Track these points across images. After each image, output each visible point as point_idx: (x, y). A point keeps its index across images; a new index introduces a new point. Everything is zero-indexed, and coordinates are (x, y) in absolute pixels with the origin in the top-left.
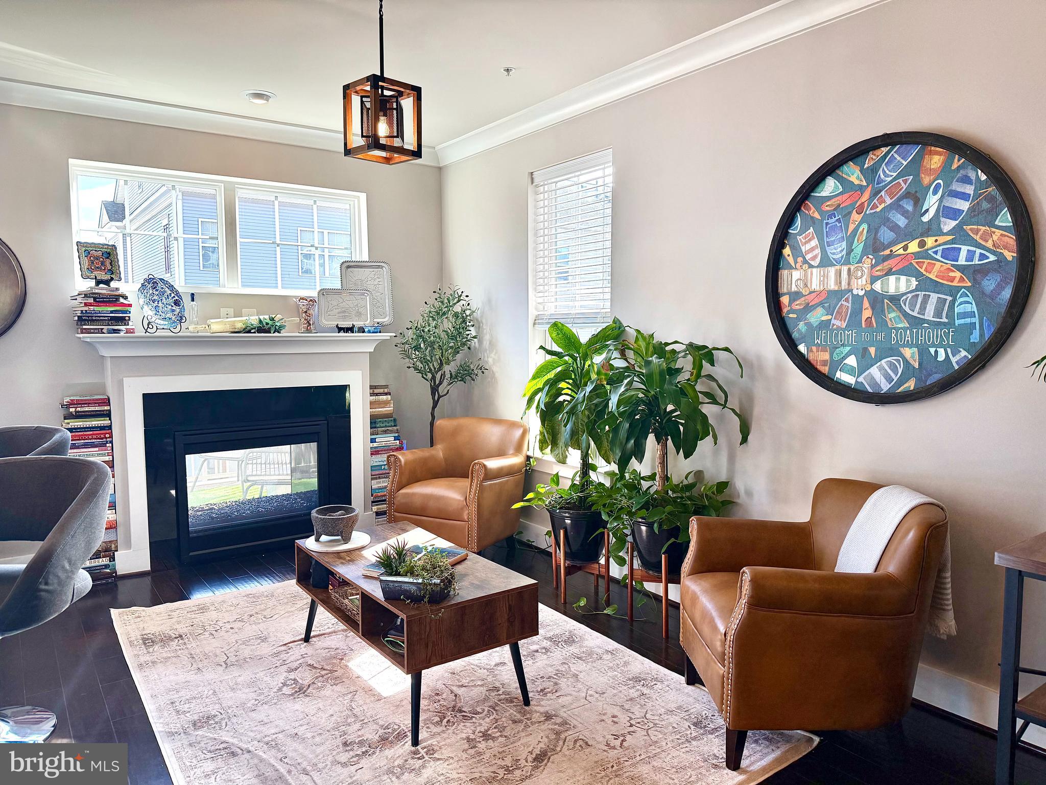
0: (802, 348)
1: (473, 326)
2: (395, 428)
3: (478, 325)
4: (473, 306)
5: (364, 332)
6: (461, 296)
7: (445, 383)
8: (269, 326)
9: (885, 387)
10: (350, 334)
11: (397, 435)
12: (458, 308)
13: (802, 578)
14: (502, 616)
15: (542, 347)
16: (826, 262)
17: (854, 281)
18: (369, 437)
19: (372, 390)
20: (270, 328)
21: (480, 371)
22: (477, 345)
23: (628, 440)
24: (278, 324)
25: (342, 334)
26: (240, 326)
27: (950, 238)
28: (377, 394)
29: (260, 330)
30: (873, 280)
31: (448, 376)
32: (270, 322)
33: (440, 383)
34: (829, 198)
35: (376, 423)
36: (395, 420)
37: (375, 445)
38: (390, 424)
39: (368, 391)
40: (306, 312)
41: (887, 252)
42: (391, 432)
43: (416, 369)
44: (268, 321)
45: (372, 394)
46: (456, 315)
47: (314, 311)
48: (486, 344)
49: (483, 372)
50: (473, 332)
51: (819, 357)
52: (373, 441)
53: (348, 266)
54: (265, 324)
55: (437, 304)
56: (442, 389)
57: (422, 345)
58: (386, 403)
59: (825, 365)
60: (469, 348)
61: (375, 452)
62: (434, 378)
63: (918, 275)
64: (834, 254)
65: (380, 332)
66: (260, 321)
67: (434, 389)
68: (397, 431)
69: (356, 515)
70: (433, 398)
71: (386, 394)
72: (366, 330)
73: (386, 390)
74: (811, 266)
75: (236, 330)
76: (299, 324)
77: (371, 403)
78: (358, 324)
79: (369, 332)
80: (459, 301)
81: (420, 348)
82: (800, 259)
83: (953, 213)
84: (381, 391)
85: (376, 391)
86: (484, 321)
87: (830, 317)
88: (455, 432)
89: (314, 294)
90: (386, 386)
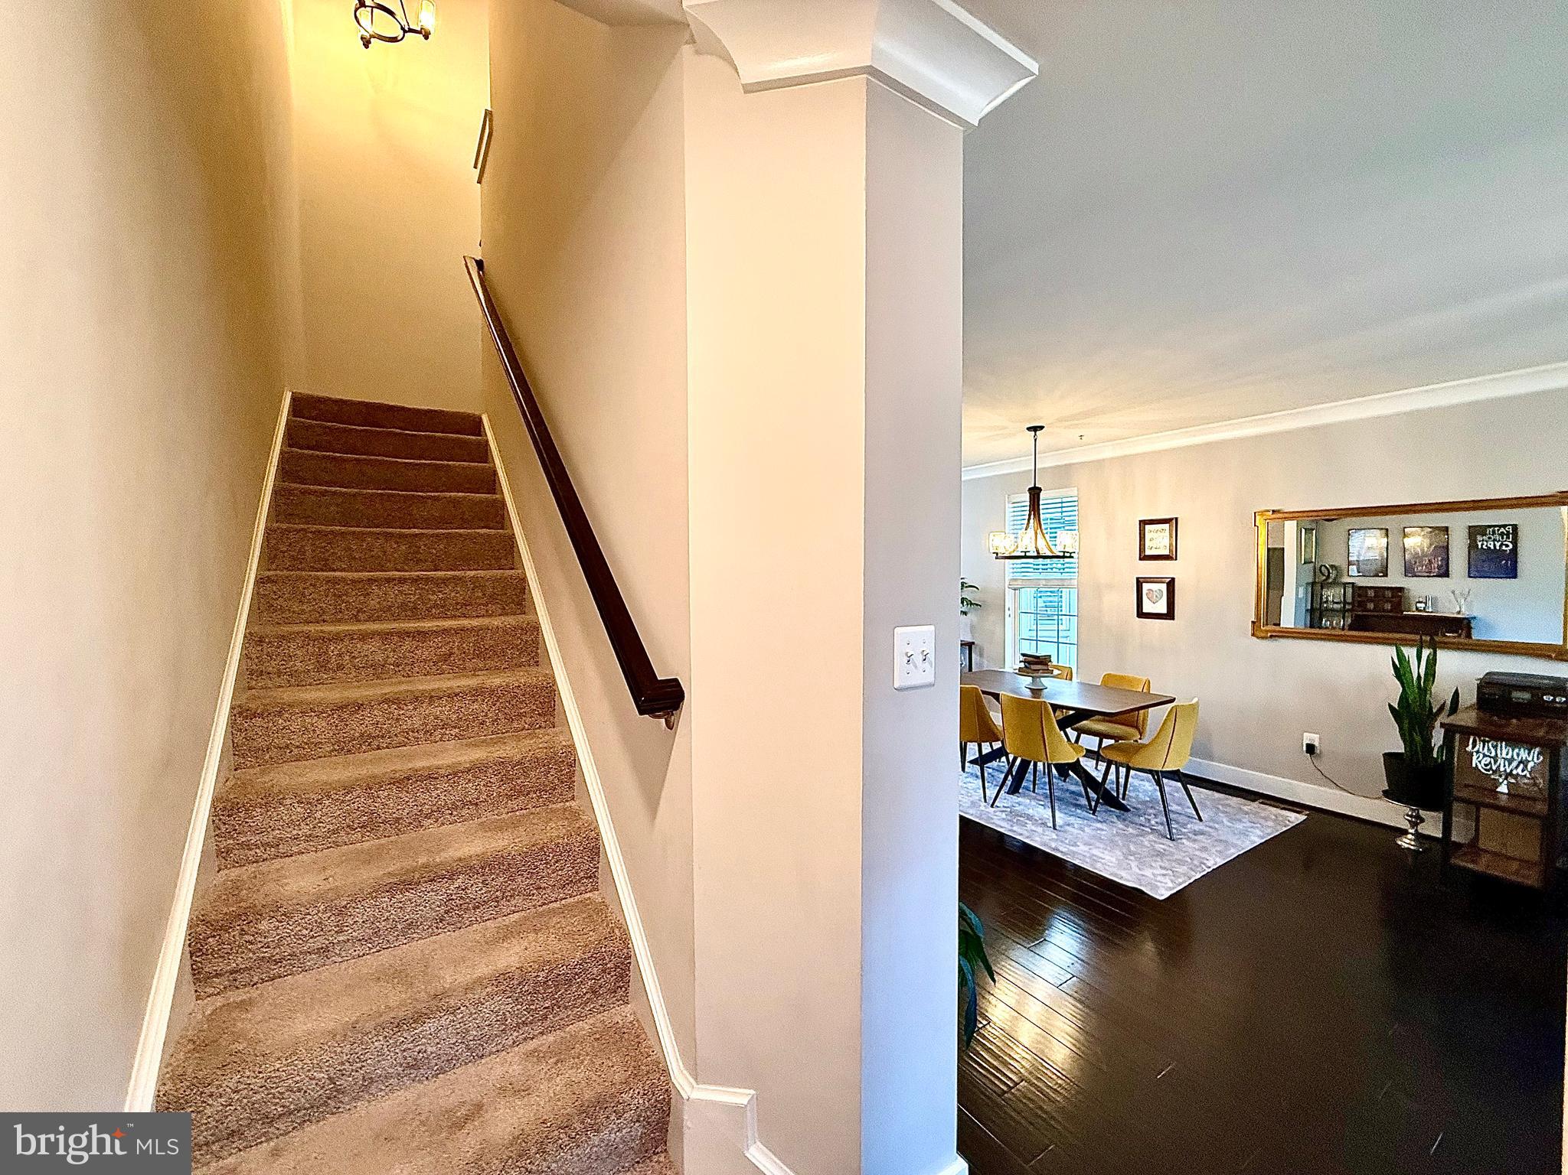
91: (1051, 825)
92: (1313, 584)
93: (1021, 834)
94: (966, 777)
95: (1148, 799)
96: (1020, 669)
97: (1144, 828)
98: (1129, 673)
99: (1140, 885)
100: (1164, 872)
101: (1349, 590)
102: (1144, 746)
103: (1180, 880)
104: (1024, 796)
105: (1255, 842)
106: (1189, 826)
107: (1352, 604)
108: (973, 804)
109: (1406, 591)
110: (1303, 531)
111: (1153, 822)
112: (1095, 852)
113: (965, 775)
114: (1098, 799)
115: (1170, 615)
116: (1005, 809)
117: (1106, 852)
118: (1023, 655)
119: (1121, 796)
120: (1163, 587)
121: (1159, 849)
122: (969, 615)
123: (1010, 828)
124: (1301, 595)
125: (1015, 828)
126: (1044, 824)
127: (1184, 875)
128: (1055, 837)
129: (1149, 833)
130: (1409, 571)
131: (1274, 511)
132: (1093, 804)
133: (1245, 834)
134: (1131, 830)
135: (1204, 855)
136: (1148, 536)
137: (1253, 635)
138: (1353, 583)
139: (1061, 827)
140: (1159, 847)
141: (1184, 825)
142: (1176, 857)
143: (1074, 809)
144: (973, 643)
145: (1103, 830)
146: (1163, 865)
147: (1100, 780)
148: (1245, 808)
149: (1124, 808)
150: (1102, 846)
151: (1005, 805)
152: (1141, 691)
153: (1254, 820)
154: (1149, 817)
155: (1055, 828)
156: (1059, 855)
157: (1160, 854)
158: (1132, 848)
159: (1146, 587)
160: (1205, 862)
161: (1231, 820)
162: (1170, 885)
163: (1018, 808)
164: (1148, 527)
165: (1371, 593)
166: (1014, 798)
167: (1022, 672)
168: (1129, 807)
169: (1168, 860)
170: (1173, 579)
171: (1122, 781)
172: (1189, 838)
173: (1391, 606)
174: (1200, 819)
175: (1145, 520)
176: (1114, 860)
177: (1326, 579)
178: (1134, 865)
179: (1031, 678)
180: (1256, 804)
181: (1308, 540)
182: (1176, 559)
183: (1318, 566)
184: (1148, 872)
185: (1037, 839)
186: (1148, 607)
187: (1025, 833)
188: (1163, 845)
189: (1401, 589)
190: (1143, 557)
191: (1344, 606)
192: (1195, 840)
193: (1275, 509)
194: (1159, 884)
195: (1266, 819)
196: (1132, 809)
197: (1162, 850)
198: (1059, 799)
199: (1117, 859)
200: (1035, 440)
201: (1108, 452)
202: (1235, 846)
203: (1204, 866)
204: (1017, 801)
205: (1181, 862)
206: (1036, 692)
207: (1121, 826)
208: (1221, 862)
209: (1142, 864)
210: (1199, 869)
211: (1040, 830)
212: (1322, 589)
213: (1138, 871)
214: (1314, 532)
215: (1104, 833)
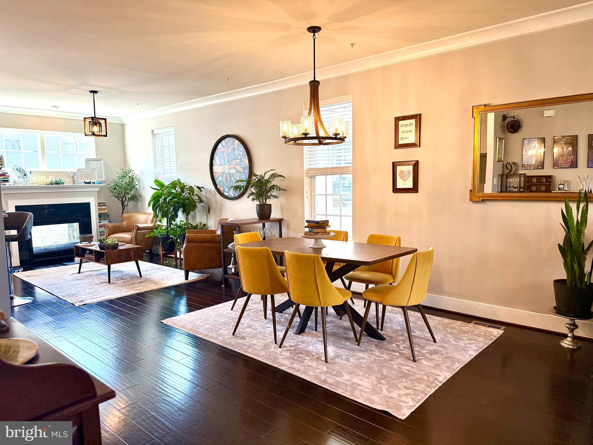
0: (218, 187)
1: (137, 181)
2: (108, 218)
3: (139, 180)
4: (137, 173)
5: (95, 184)
6: (131, 170)
7: (126, 201)
8: (59, 182)
9: (233, 196)
10: (89, 184)
11: (109, 220)
12: (130, 175)
13: (198, 236)
14: (132, 254)
15: (151, 187)
16: (221, 165)
17: (226, 170)
18: (98, 221)
19: (99, 205)
20: (60, 183)
21: (139, 197)
22: (139, 188)
23: (172, 212)
24: (63, 181)
25: (86, 184)
26: (49, 183)
27: (240, 160)
28: (101, 206)
29: (56, 184)
30: (229, 170)
31: (127, 199)
32: (60, 181)
33: (125, 201)
34: (220, 149)
35: (101, 216)
36: (108, 215)
37: (101, 224)
38: (106, 216)
39: (97, 205)
40: (73, 177)
41: (230, 163)
42: (107, 219)
43: (115, 196)
44: (59, 181)
45: (98, 206)
46: (130, 177)
47: (76, 177)
48: (141, 186)
49: (140, 197)
50: (137, 183)
51: (221, 189)
52: (100, 222)
53: (88, 160)
54: (58, 182)
55: (122, 174)
56: (125, 204)
57: (117, 188)
58: (104, 209)
59: (222, 191)
60: (136, 189)
61: (101, 226)
62: (122, 200)
63: (236, 169)
64: (222, 163)
65: (101, 183)
66: (56, 181)
67: (123, 204)
68: (109, 219)
69: (93, 236)
70: (123, 207)
71: (105, 206)
72: (96, 183)
73: (104, 205)
74: (218, 166)
75: (47, 184)
76: (70, 181)
77: (99, 209)
78: (92, 181)
79: (97, 183)
80: (130, 172)
81: (117, 189)
82: (216, 164)
83: (240, 155)
84: (102, 205)
85: (100, 205)
86: (141, 179)
87: (222, 179)
88: (130, 218)
89: (75, 171)
90: (104, 203)
91: (323, 358)
92: (502, 175)
93: (298, 370)
94: (267, 323)
95: (399, 328)
96: (306, 233)
97: (394, 354)
98: (387, 233)
99: (388, 407)
100: (408, 391)
101: (522, 179)
102: (395, 287)
103: (419, 398)
104: (309, 334)
105: (473, 355)
106: (427, 348)
107: (524, 188)
108: (266, 346)
109: (553, 178)
110: (498, 139)
111: (401, 347)
112: (356, 380)
113: (266, 321)
114: (361, 331)
115: (415, 189)
116: (290, 348)
117: (364, 379)
118: (307, 221)
119: (380, 328)
120: (410, 168)
121: (405, 370)
122: (279, 198)
123: (291, 366)
124: (495, 183)
125: (295, 365)
126: (319, 358)
127: (422, 392)
128: (325, 369)
129: (398, 357)
130: (556, 165)
131: (485, 105)
132: (358, 336)
133: (465, 349)
134: (385, 356)
135: (437, 372)
136: (401, 129)
137: (471, 200)
138: (525, 174)
139: (332, 360)
140: (405, 369)
141: (423, 347)
142: (417, 376)
143: (344, 343)
144: (282, 219)
145: (364, 358)
146: (406, 385)
147: (363, 315)
148: (464, 329)
149: (381, 338)
150: (361, 373)
151: (291, 344)
152: (394, 245)
153: (471, 337)
154: (399, 343)
155: (326, 362)
156: (326, 386)
157: (405, 376)
158: (385, 373)
159: (399, 169)
160: (437, 377)
161: (456, 339)
162: (411, 403)
163: (301, 346)
164: (401, 123)
165: (534, 180)
166: (300, 337)
167: (307, 235)
168: (385, 336)
169: (411, 380)
170: (417, 162)
171: (380, 315)
172: (427, 358)
173: (545, 188)
174: (435, 341)
175: (399, 117)
176: (369, 386)
177: (510, 172)
178: (384, 388)
179: (313, 240)
180: (471, 325)
181: (500, 145)
182: (420, 147)
183: (505, 164)
184: (395, 394)
185: (311, 373)
186: (400, 185)
187: (302, 368)
188: (408, 367)
189: (550, 177)
190: (398, 146)
191: (519, 189)
192: (431, 360)
193: (485, 103)
194: (402, 404)
195: (479, 335)
196: (387, 338)
197: (407, 371)
198: (334, 335)
199: (372, 384)
200: (314, 39)
201: (373, 64)
202: (459, 361)
203: (436, 382)
204: (301, 340)
205: (420, 380)
206: (318, 250)
207: (377, 353)
208: (448, 375)
209: (391, 386)
210: (434, 385)
211: (314, 364)
212: (507, 178)
213: (387, 394)
214: (504, 140)
215: (365, 360)
